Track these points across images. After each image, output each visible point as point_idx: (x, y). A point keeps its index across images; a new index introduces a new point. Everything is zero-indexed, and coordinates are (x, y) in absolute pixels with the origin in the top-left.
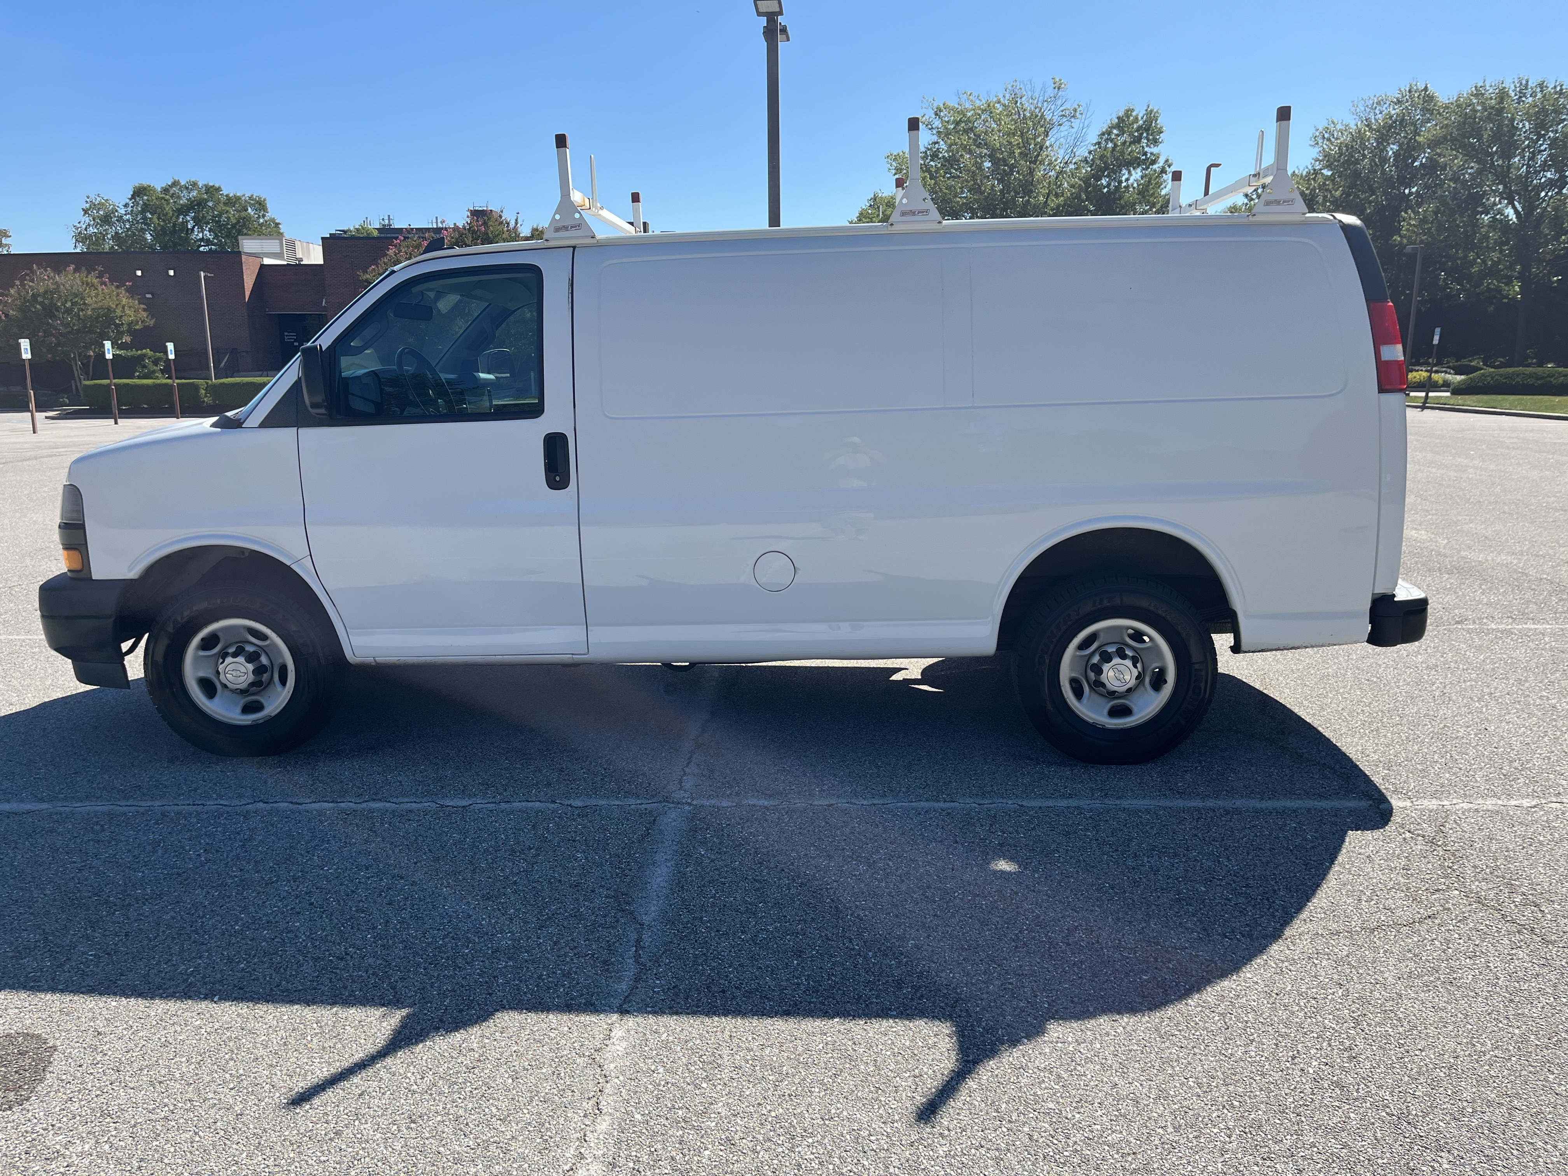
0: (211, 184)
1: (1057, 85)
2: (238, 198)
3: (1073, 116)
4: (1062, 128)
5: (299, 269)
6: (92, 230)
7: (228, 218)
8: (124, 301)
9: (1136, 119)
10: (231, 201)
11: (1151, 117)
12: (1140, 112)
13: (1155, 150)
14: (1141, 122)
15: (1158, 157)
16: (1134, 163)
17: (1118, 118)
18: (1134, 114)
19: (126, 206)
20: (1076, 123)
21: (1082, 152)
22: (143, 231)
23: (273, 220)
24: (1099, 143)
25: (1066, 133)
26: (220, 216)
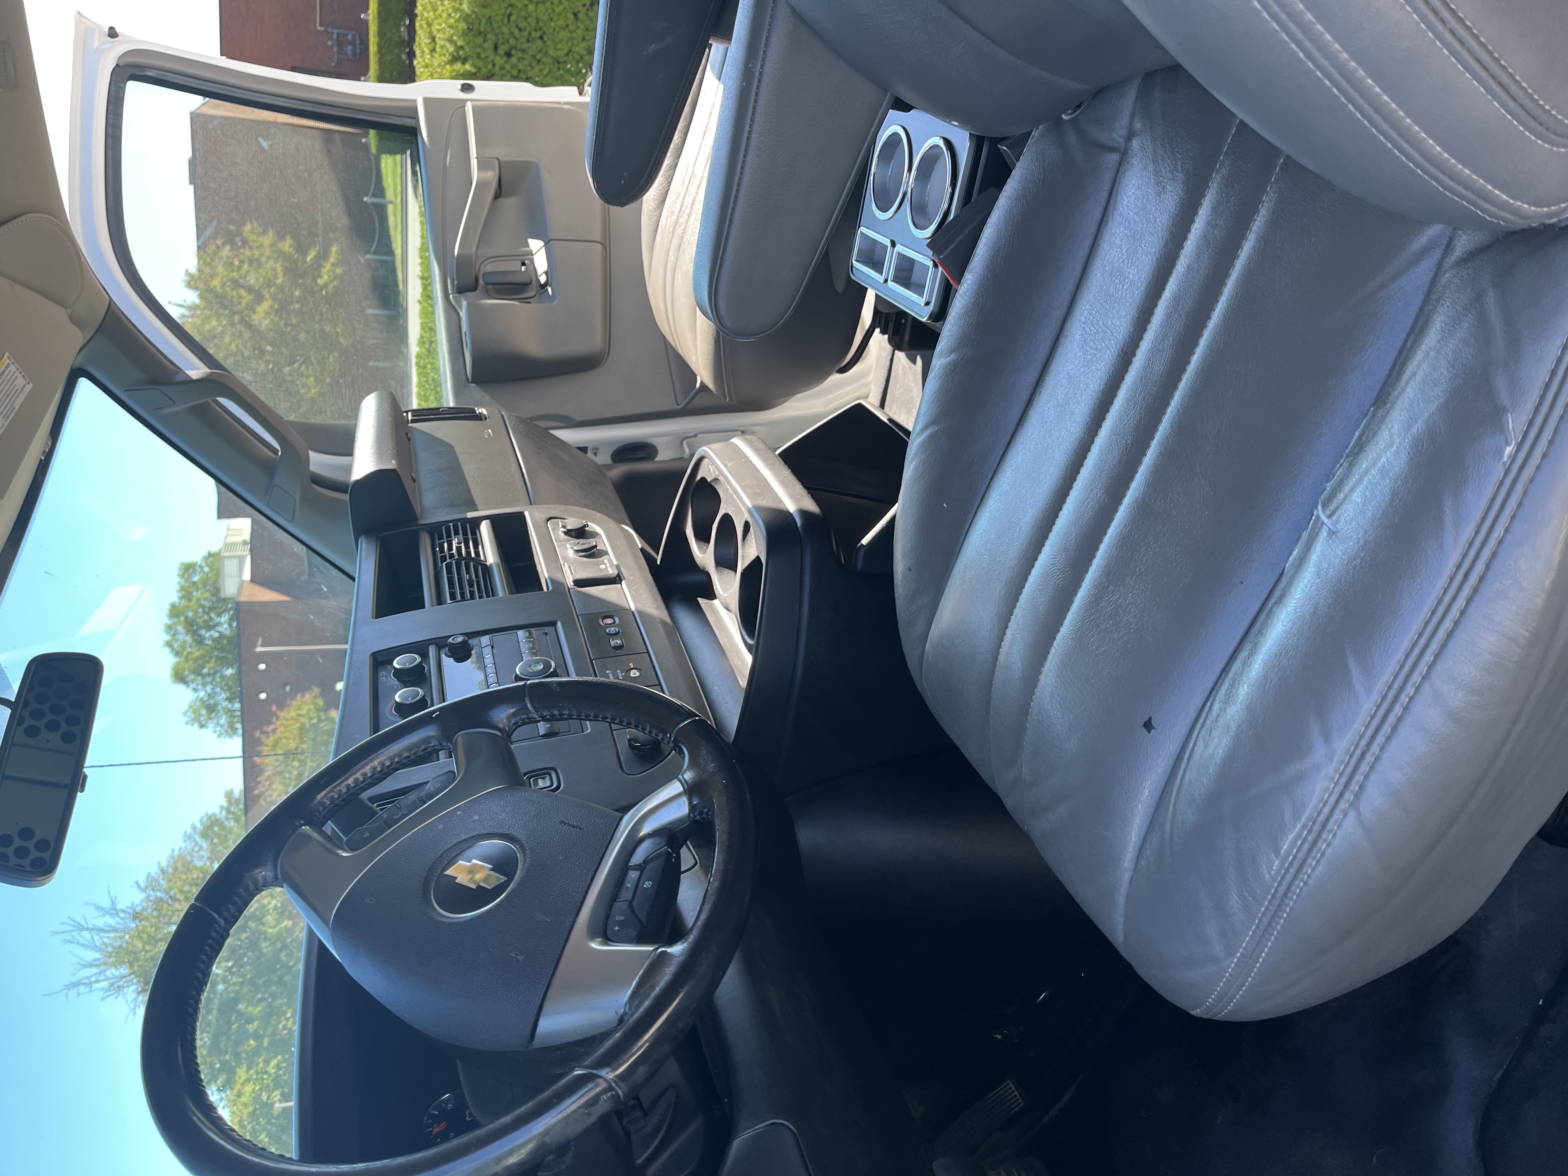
2: (182, 589)
5: (256, 544)
6: (223, 721)
7: (205, 599)
8: (293, 714)
10: (186, 593)
22: (223, 677)
23: (205, 559)
26: (203, 607)
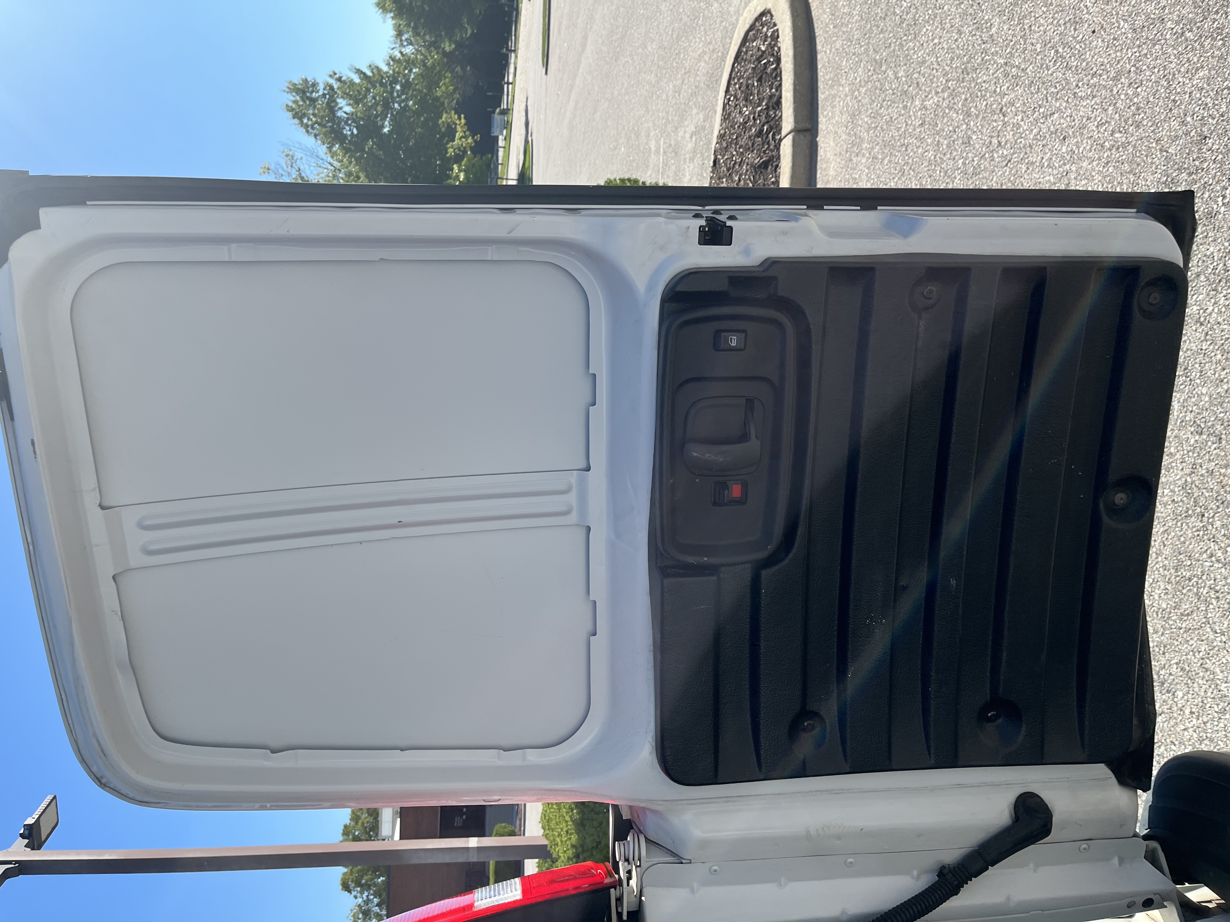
0: (342, 831)
1: (266, 171)
3: (293, 157)
4: (302, 167)
9: (295, 102)
11: (295, 89)
12: (290, 98)
13: (321, 87)
14: (298, 98)
15: (328, 83)
16: (331, 106)
17: (294, 118)
18: (290, 104)
19: (356, 897)
20: (298, 155)
21: (322, 150)
24: (316, 136)
25: (306, 166)
